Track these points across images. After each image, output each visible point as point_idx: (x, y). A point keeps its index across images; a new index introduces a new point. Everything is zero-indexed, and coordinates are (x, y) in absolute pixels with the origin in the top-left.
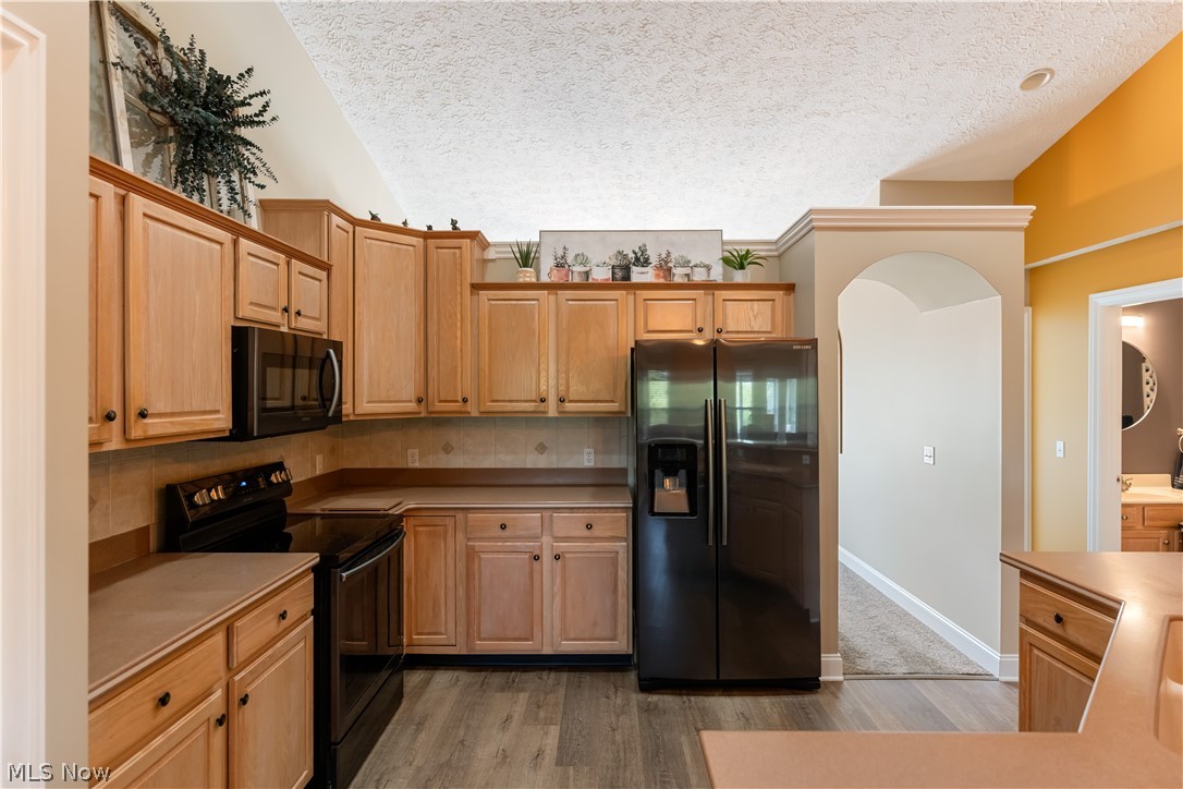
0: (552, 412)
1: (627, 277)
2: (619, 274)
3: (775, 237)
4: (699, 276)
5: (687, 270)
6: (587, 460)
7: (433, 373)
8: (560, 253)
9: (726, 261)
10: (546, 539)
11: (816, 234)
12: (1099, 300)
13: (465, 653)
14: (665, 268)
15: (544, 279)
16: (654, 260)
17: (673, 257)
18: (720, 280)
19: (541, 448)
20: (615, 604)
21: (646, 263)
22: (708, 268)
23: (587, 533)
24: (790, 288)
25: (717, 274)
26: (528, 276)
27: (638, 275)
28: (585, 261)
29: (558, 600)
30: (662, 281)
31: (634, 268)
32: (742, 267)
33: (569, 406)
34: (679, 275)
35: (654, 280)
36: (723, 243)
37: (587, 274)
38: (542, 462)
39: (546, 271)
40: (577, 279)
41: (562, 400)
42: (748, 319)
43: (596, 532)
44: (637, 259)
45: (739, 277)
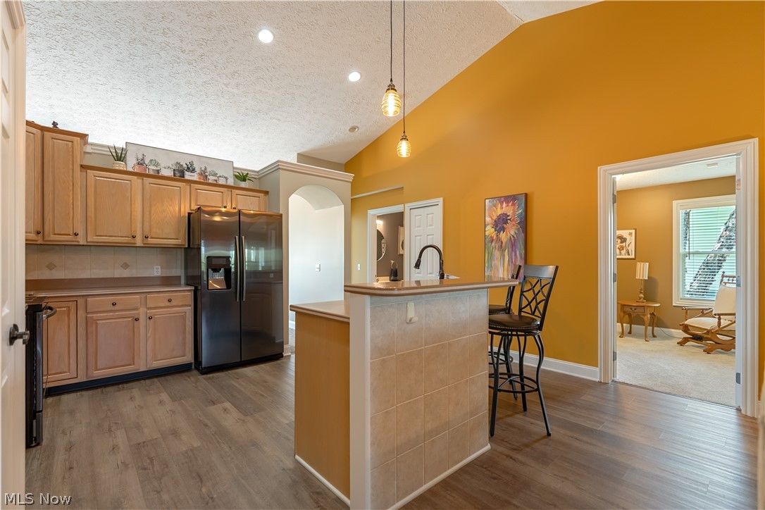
0: (139, 242)
1: (183, 176)
2: (178, 174)
3: (257, 169)
4: (222, 181)
5: (215, 178)
6: (157, 272)
7: (48, 216)
8: (140, 157)
9: (236, 176)
10: (142, 310)
11: (281, 171)
12: (371, 212)
13: (85, 380)
14: (203, 174)
15: (130, 169)
16: (198, 170)
17: (208, 170)
18: (232, 184)
19: (125, 266)
20: (184, 339)
21: (193, 171)
22: (226, 179)
23: (168, 304)
24: (266, 193)
25: (231, 182)
26: (120, 166)
27: (188, 176)
28: (157, 164)
29: (150, 341)
30: (202, 181)
31: (186, 172)
32: (244, 180)
33: (150, 241)
34: (211, 179)
35: (198, 180)
36: (234, 168)
37: (158, 171)
38: (126, 273)
39: (131, 164)
40: (151, 173)
41: (146, 237)
42: (250, 205)
43: (173, 303)
44: (188, 168)
45: (243, 184)
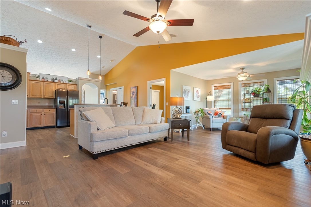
0: (42, 97)
1: (54, 81)
2: (53, 81)
3: (75, 79)
4: (65, 82)
6: (47, 104)
8: (43, 77)
9: (68, 81)
10: (43, 113)
11: (80, 80)
12: (111, 89)
13: (29, 127)
14: (60, 81)
15: (41, 80)
16: (58, 79)
17: (61, 79)
18: (67, 83)
19: (39, 103)
20: (53, 120)
21: (57, 80)
22: (66, 81)
23: (49, 111)
24: (77, 85)
25: (67, 82)
26: (38, 79)
27: (55, 81)
28: (47, 78)
29: (45, 120)
30: (59, 82)
32: (70, 82)
33: (45, 97)
34: (62, 82)
36: (68, 78)
37: (48, 80)
38: (39, 105)
39: (41, 79)
40: (46, 81)
41: (44, 96)
42: (71, 88)
43: (51, 111)
44: (55, 79)
45: (70, 83)
